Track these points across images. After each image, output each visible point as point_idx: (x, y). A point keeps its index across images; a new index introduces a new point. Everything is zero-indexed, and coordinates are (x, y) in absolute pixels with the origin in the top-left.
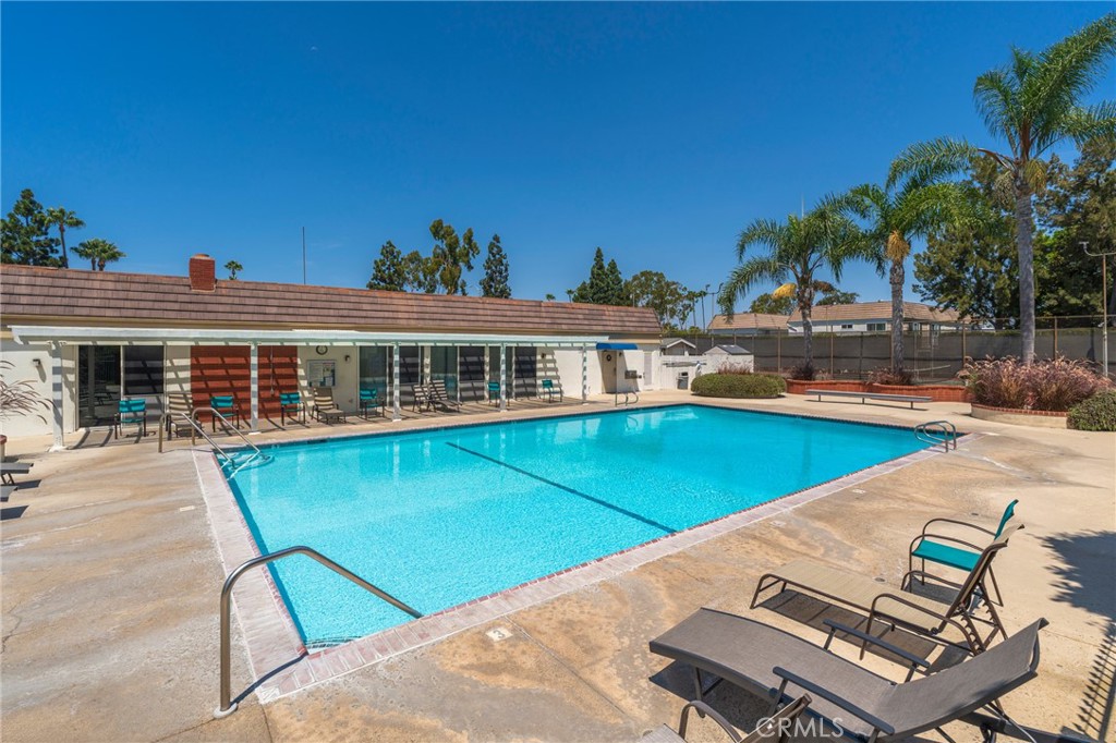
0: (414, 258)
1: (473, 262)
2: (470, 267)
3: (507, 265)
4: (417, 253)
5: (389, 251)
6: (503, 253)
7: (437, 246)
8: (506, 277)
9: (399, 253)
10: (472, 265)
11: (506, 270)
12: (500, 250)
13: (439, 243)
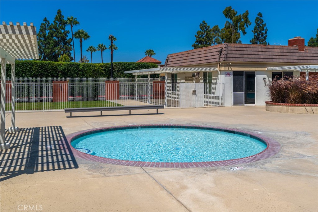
0: (216, 29)
1: (246, 30)
2: (245, 33)
3: (266, 30)
4: (217, 26)
5: (204, 26)
6: (264, 23)
7: (227, 22)
8: (265, 38)
9: (209, 27)
10: (246, 31)
11: (266, 33)
12: (262, 21)
13: (229, 20)
